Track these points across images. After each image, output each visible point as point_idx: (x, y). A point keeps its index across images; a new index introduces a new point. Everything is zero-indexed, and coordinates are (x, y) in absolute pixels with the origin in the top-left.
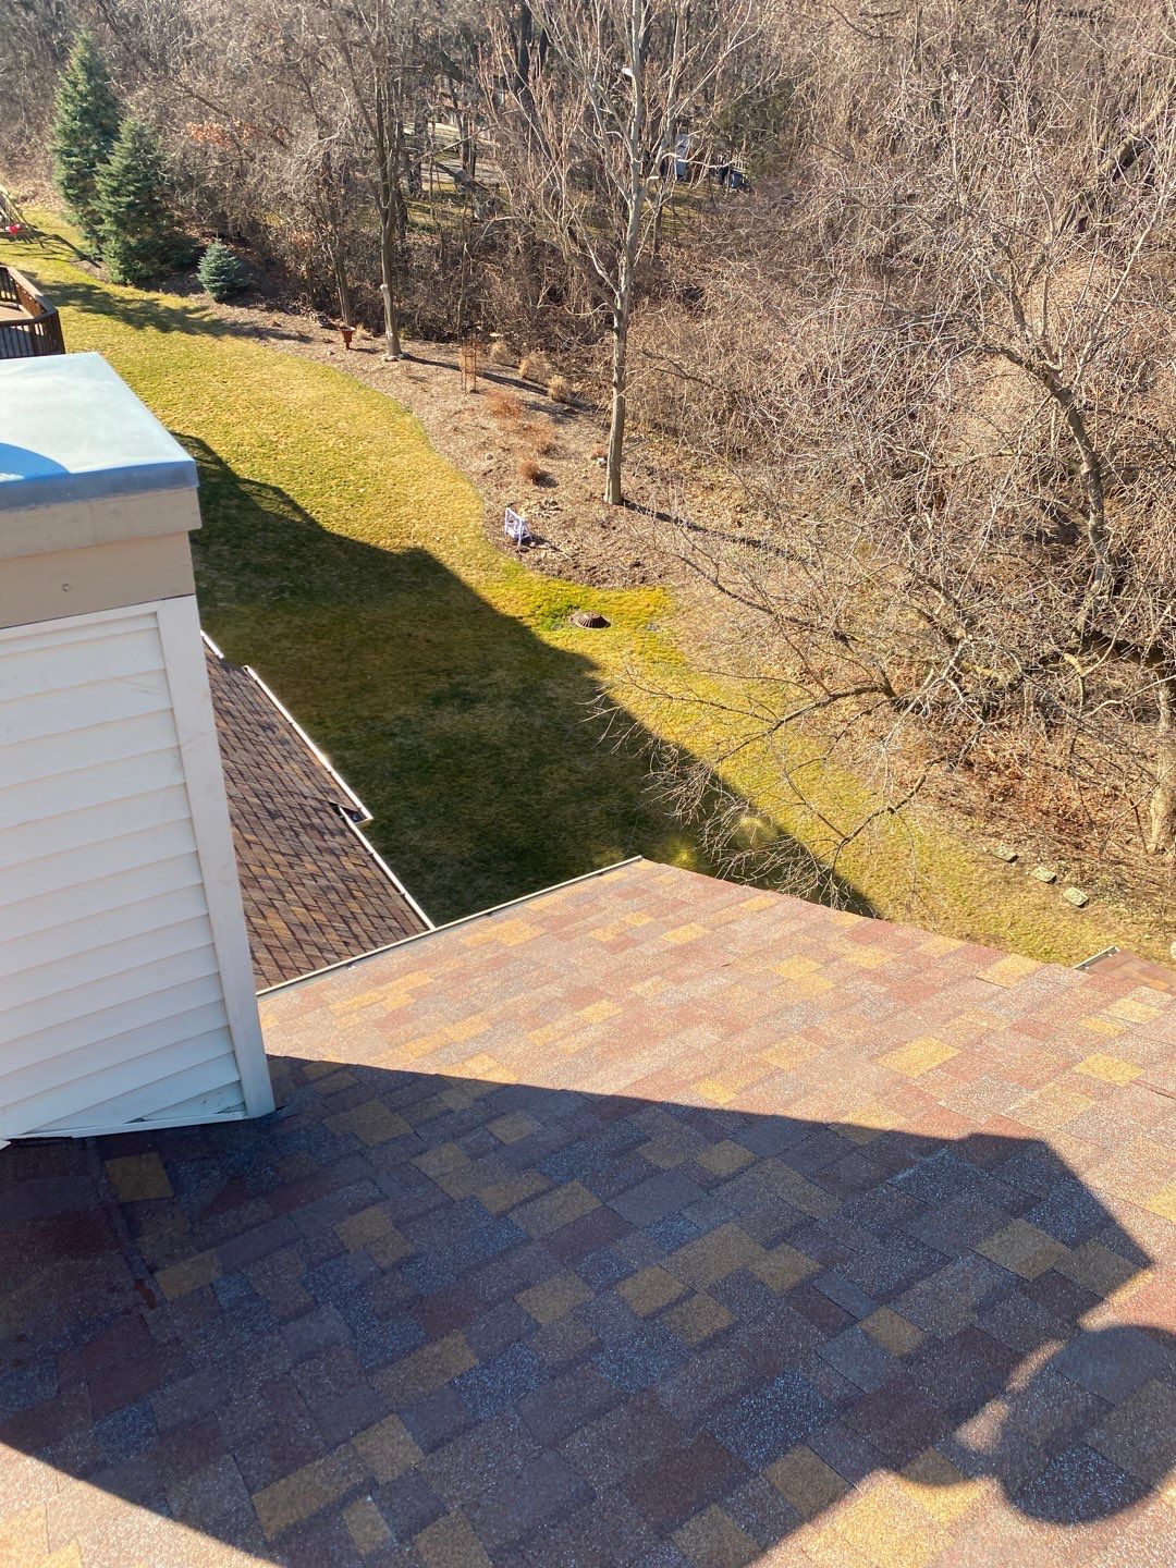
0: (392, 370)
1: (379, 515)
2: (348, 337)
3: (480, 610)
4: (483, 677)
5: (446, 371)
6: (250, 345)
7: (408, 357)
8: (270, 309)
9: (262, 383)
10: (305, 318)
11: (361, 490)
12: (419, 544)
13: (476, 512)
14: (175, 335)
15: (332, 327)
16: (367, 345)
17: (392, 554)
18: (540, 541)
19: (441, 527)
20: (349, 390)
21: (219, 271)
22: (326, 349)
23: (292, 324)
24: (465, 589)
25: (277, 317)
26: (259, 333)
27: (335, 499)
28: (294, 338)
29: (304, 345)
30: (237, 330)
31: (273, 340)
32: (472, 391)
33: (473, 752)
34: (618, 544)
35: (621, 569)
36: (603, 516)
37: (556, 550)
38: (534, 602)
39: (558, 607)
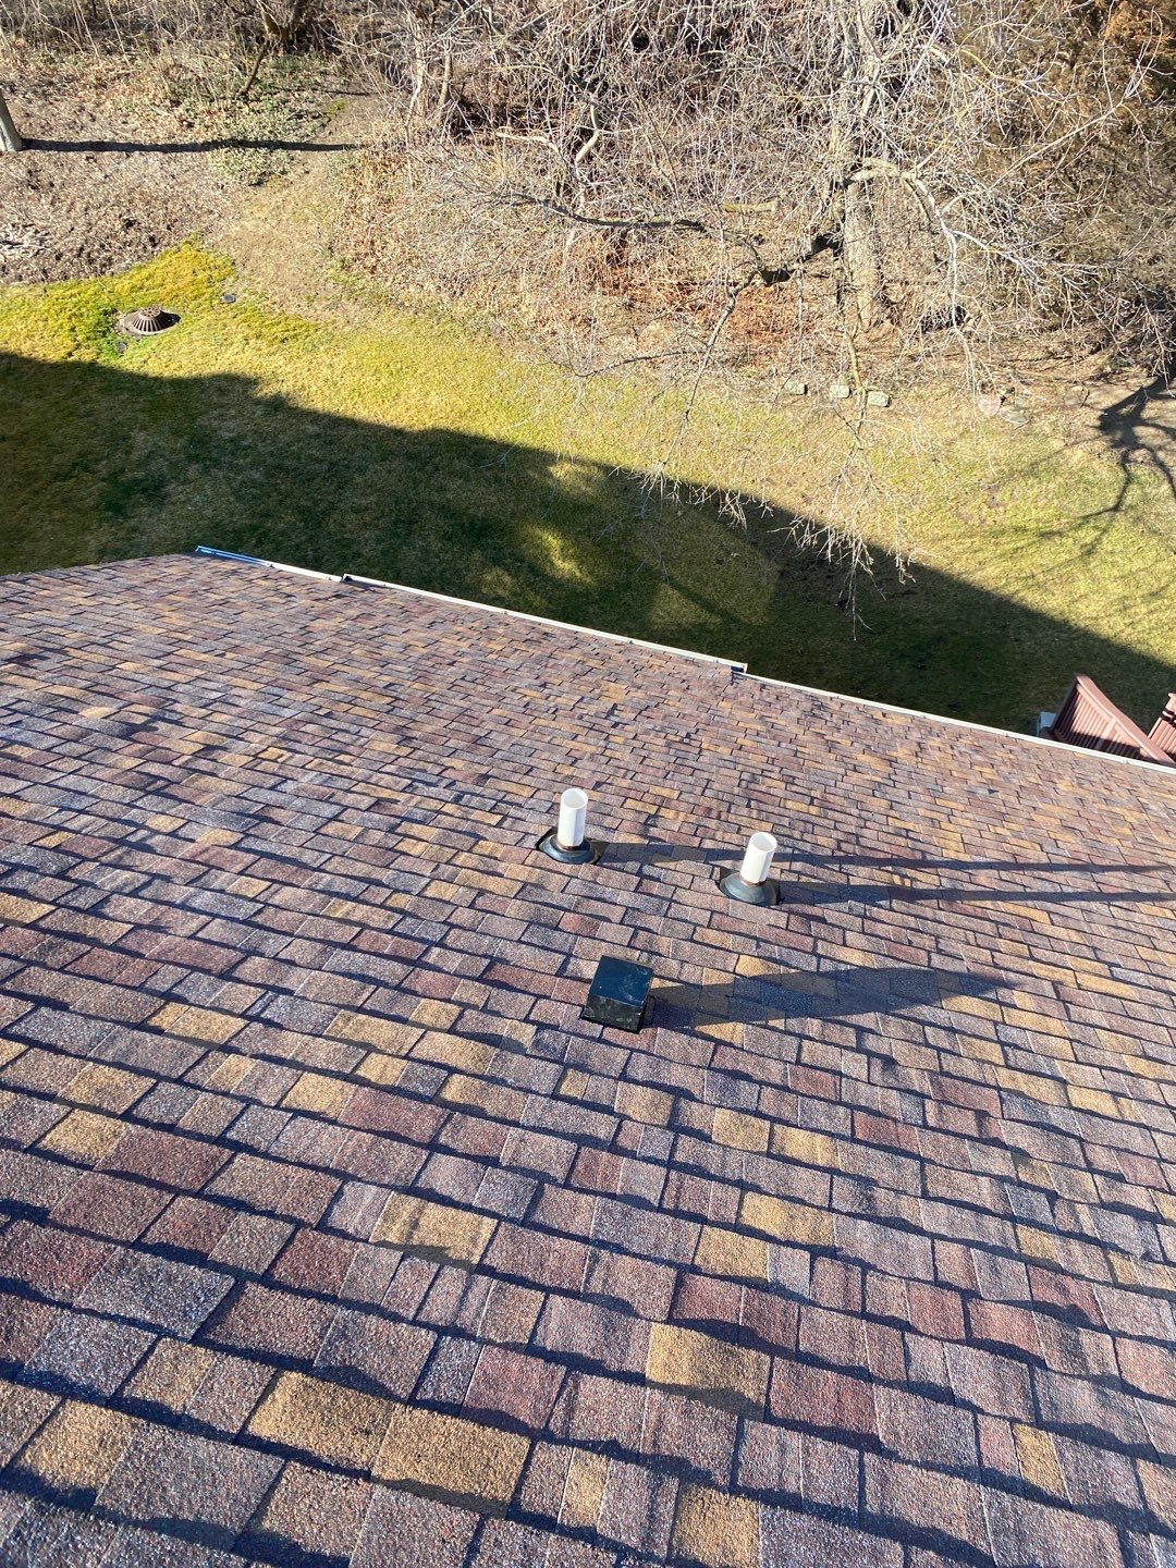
34: (79, 206)
35: (115, 237)
36: (23, 174)
37: (13, 245)
38: (61, 326)
39: (92, 320)
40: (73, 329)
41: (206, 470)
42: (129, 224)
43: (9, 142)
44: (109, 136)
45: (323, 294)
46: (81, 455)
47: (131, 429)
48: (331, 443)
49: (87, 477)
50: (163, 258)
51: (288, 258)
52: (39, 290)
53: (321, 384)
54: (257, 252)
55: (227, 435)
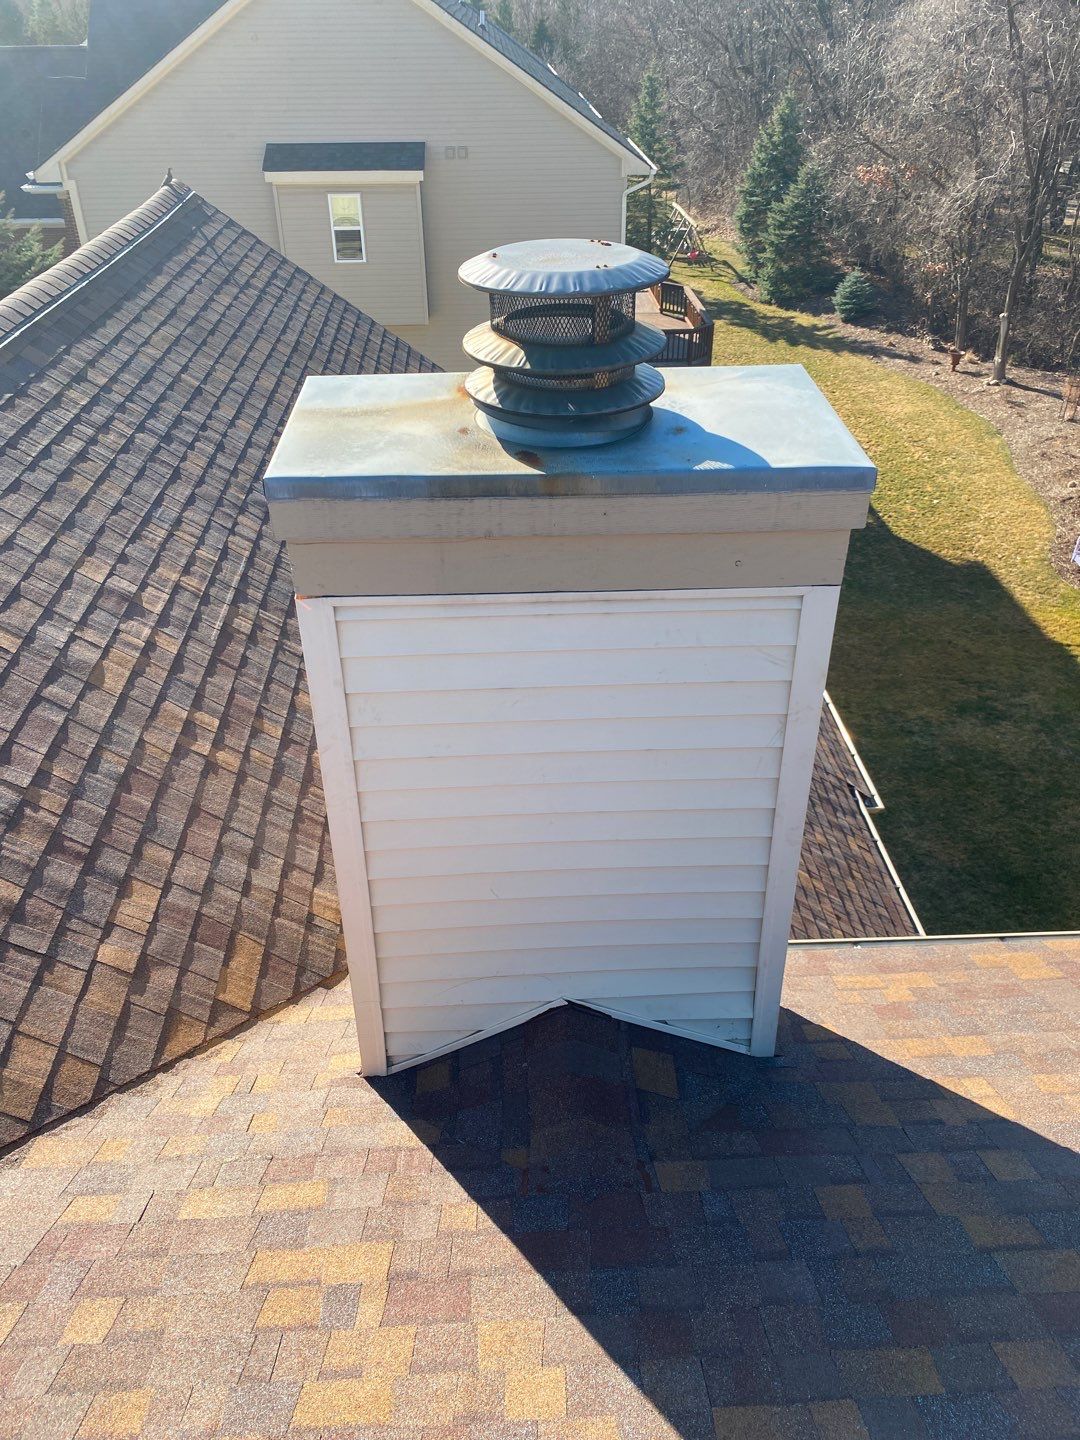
0: (992, 394)
1: (948, 526)
2: (956, 360)
3: (1027, 631)
4: (1014, 697)
5: (1046, 399)
6: (864, 362)
7: (1011, 383)
8: (889, 331)
9: (866, 395)
10: (919, 341)
11: (935, 501)
12: (980, 558)
13: (1046, 536)
14: (801, 348)
15: (942, 350)
16: (972, 368)
17: (951, 564)
19: (1005, 545)
20: (945, 408)
21: (852, 295)
22: (932, 370)
23: (906, 344)
24: (1016, 608)
25: (893, 338)
26: (873, 351)
27: (908, 507)
28: (905, 358)
29: (912, 365)
30: (856, 348)
31: (885, 358)
32: (1070, 420)
33: (987, 767)
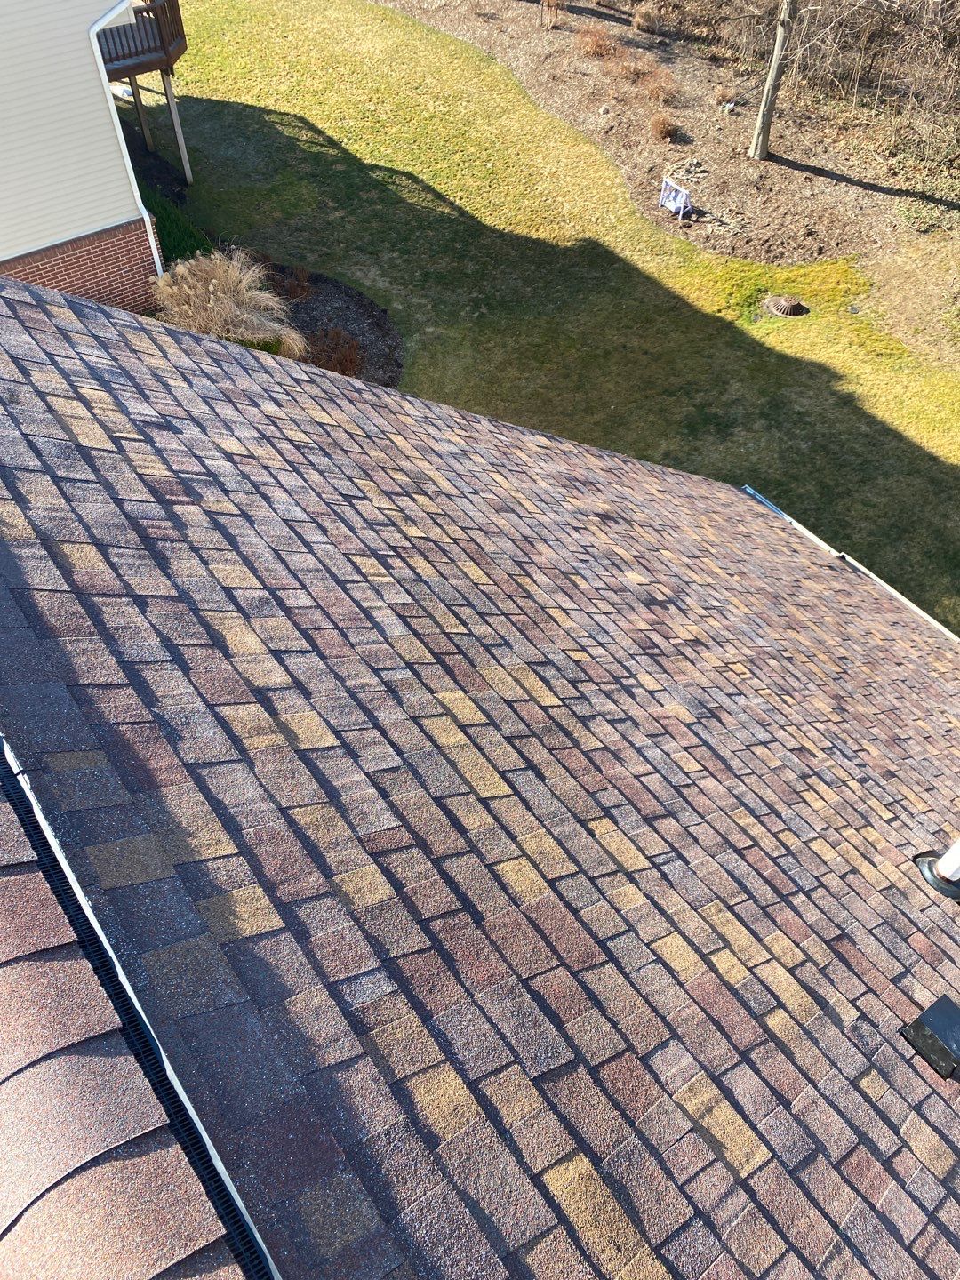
13: (617, 181)
18: (701, 213)
27: (469, 180)
32: (553, 28)
34: (782, 210)
35: (795, 239)
36: (755, 176)
37: (722, 223)
38: (724, 290)
39: (748, 293)
40: (731, 294)
41: (768, 428)
42: (810, 233)
43: (758, 152)
44: (830, 166)
45: (930, 330)
46: (689, 383)
47: (732, 378)
48: (874, 445)
49: (685, 400)
50: (821, 264)
51: (917, 295)
52: (723, 260)
53: (890, 398)
54: (895, 283)
55: (797, 408)
